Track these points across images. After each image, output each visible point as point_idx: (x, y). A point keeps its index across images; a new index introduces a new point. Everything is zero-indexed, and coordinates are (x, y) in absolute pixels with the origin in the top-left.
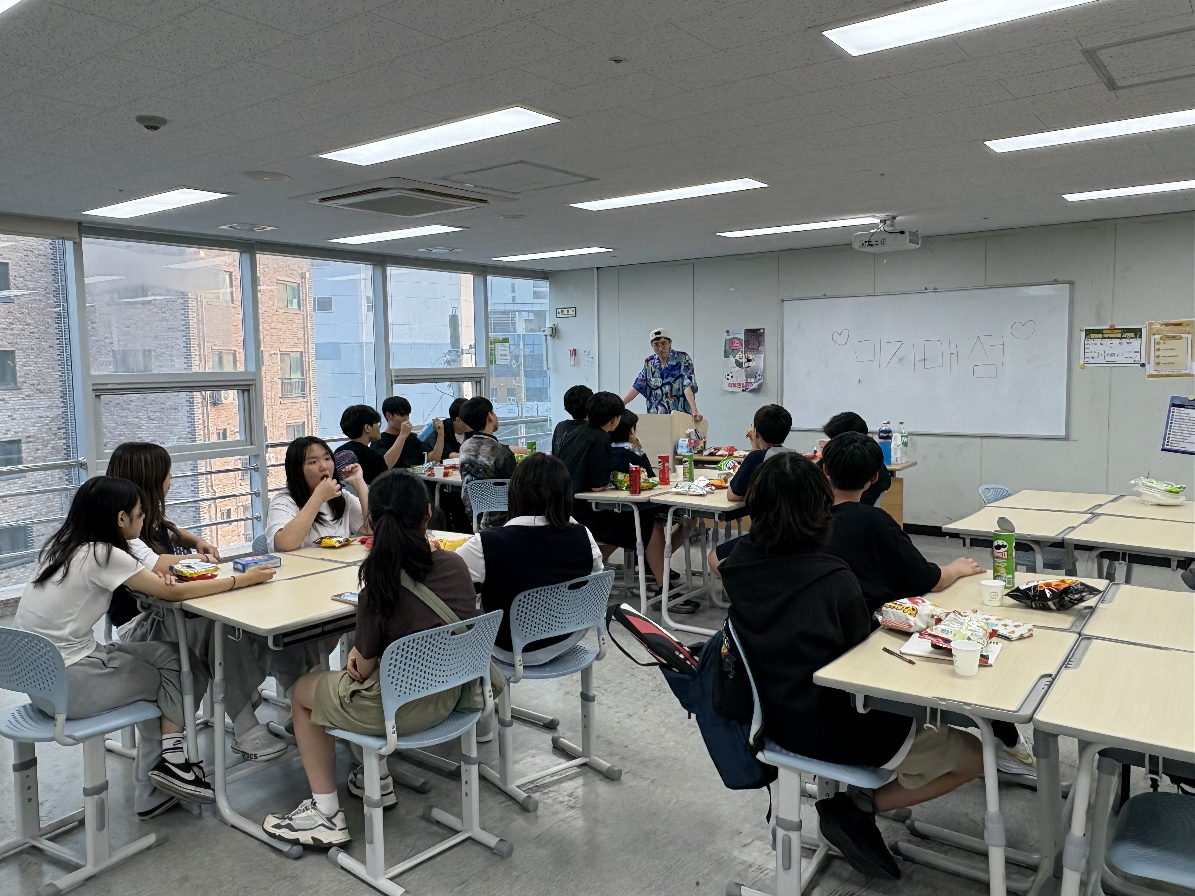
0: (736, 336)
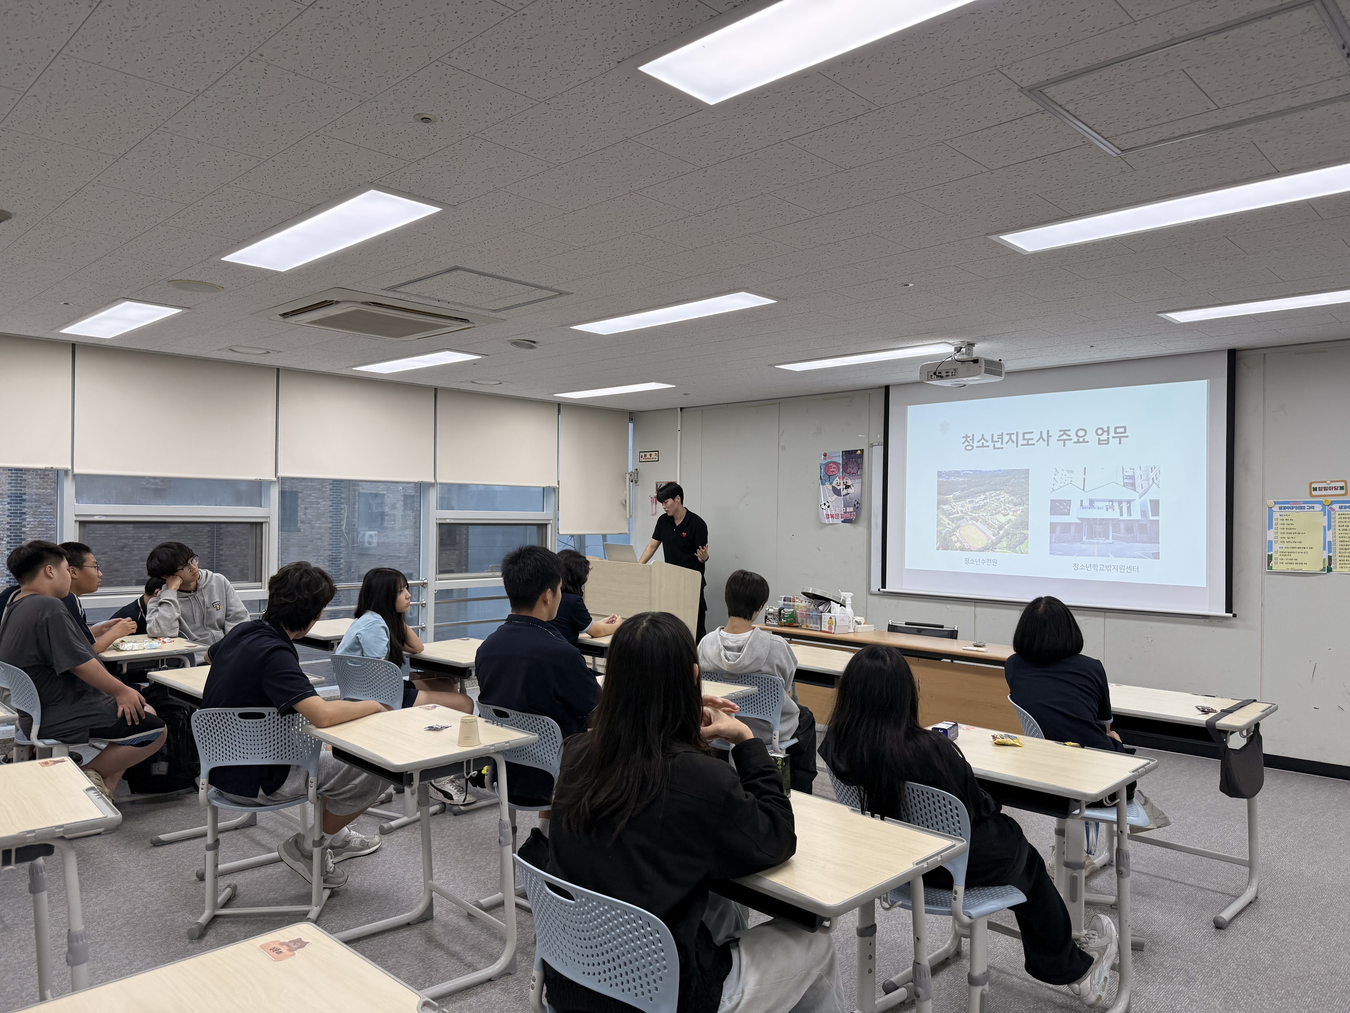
0: (834, 460)
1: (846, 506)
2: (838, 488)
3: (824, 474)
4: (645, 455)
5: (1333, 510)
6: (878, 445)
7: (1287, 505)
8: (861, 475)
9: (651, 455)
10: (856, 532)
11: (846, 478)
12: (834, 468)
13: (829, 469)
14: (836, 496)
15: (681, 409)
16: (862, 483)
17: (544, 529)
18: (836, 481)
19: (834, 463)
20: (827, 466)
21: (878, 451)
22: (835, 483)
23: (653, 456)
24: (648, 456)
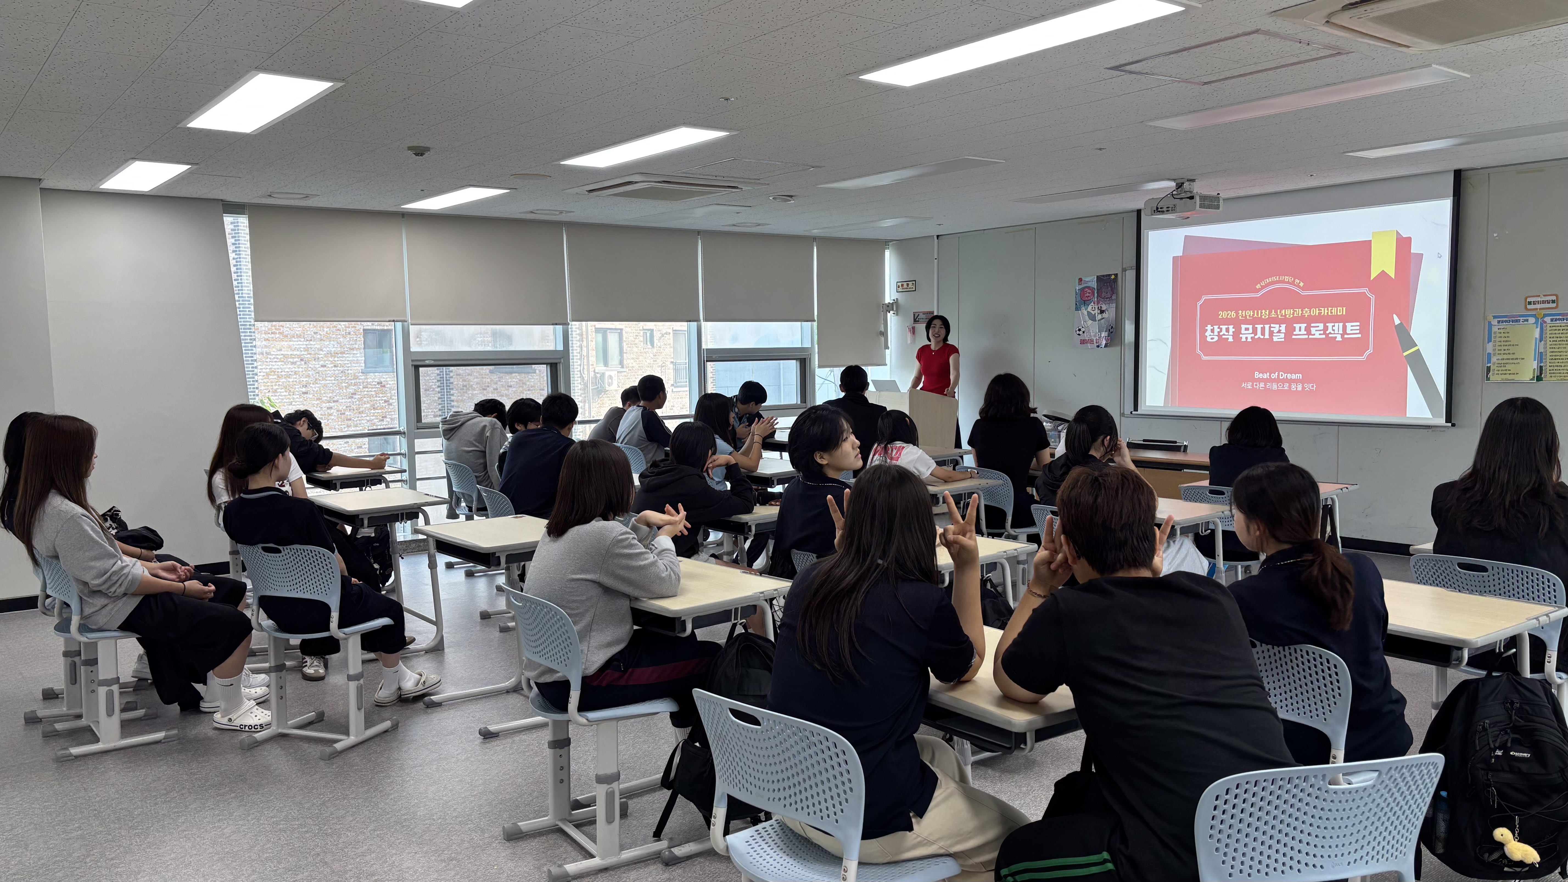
0: (1089, 284)
1: (1100, 331)
2: (1093, 313)
3: (1079, 299)
4: (902, 285)
5: (1545, 322)
6: (1131, 269)
7: (1504, 319)
8: (1115, 299)
9: (908, 285)
10: (1110, 356)
11: (1101, 303)
12: (1089, 293)
13: (1084, 294)
14: (1091, 321)
15: (938, 236)
16: (1116, 307)
18: (1092, 306)
19: (1088, 288)
20: (1082, 290)
21: (1131, 275)
22: (1090, 307)
23: (910, 286)
24: (905, 286)
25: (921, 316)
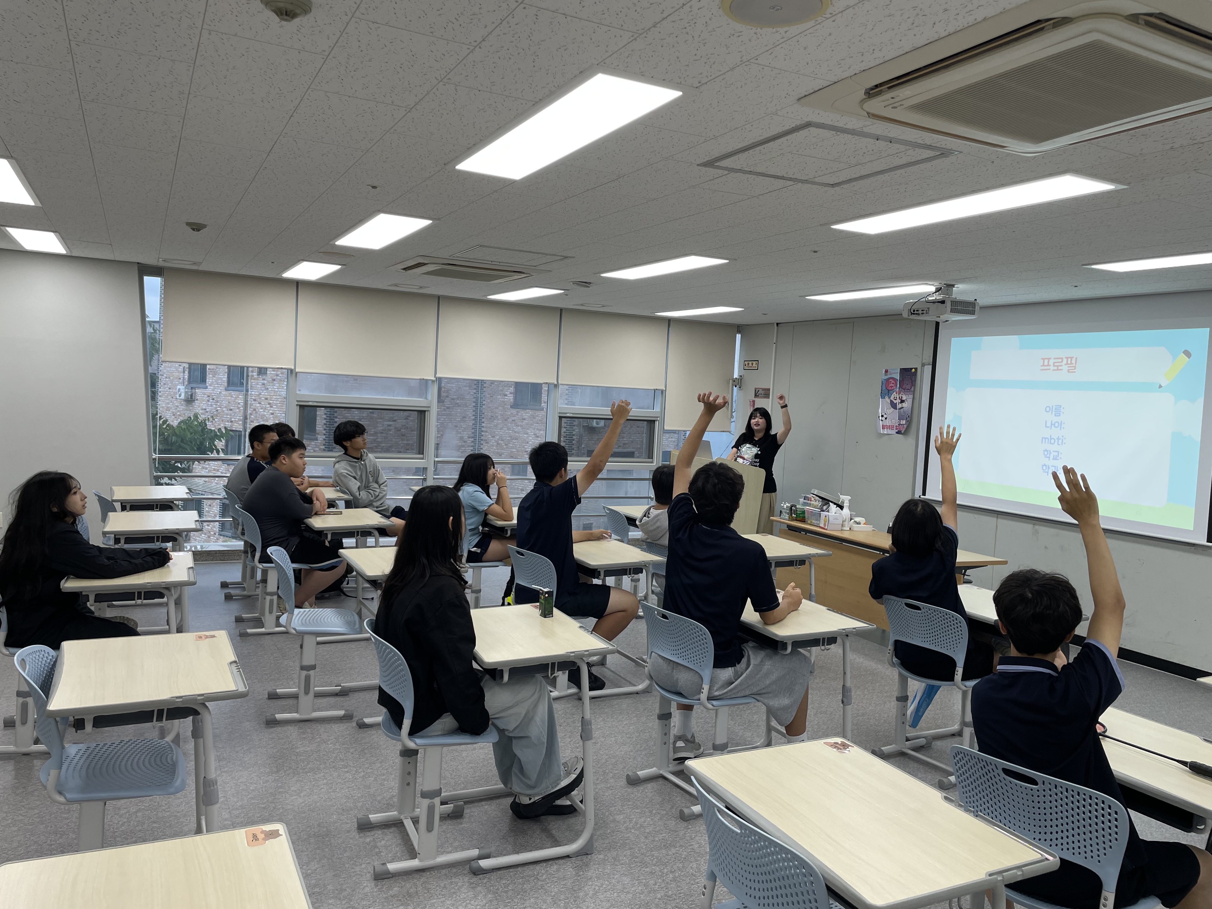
0: (893, 376)
1: (900, 418)
2: (895, 402)
3: (884, 388)
4: (748, 364)
6: (929, 364)
8: (914, 391)
9: (752, 364)
10: (907, 442)
11: (902, 393)
12: (893, 383)
13: (889, 384)
14: (892, 409)
15: (777, 324)
16: (913, 399)
17: (652, 425)
18: (894, 395)
19: (893, 379)
20: (887, 380)
21: (928, 369)
22: (892, 397)
23: (754, 365)
24: (750, 365)
25: (761, 392)
